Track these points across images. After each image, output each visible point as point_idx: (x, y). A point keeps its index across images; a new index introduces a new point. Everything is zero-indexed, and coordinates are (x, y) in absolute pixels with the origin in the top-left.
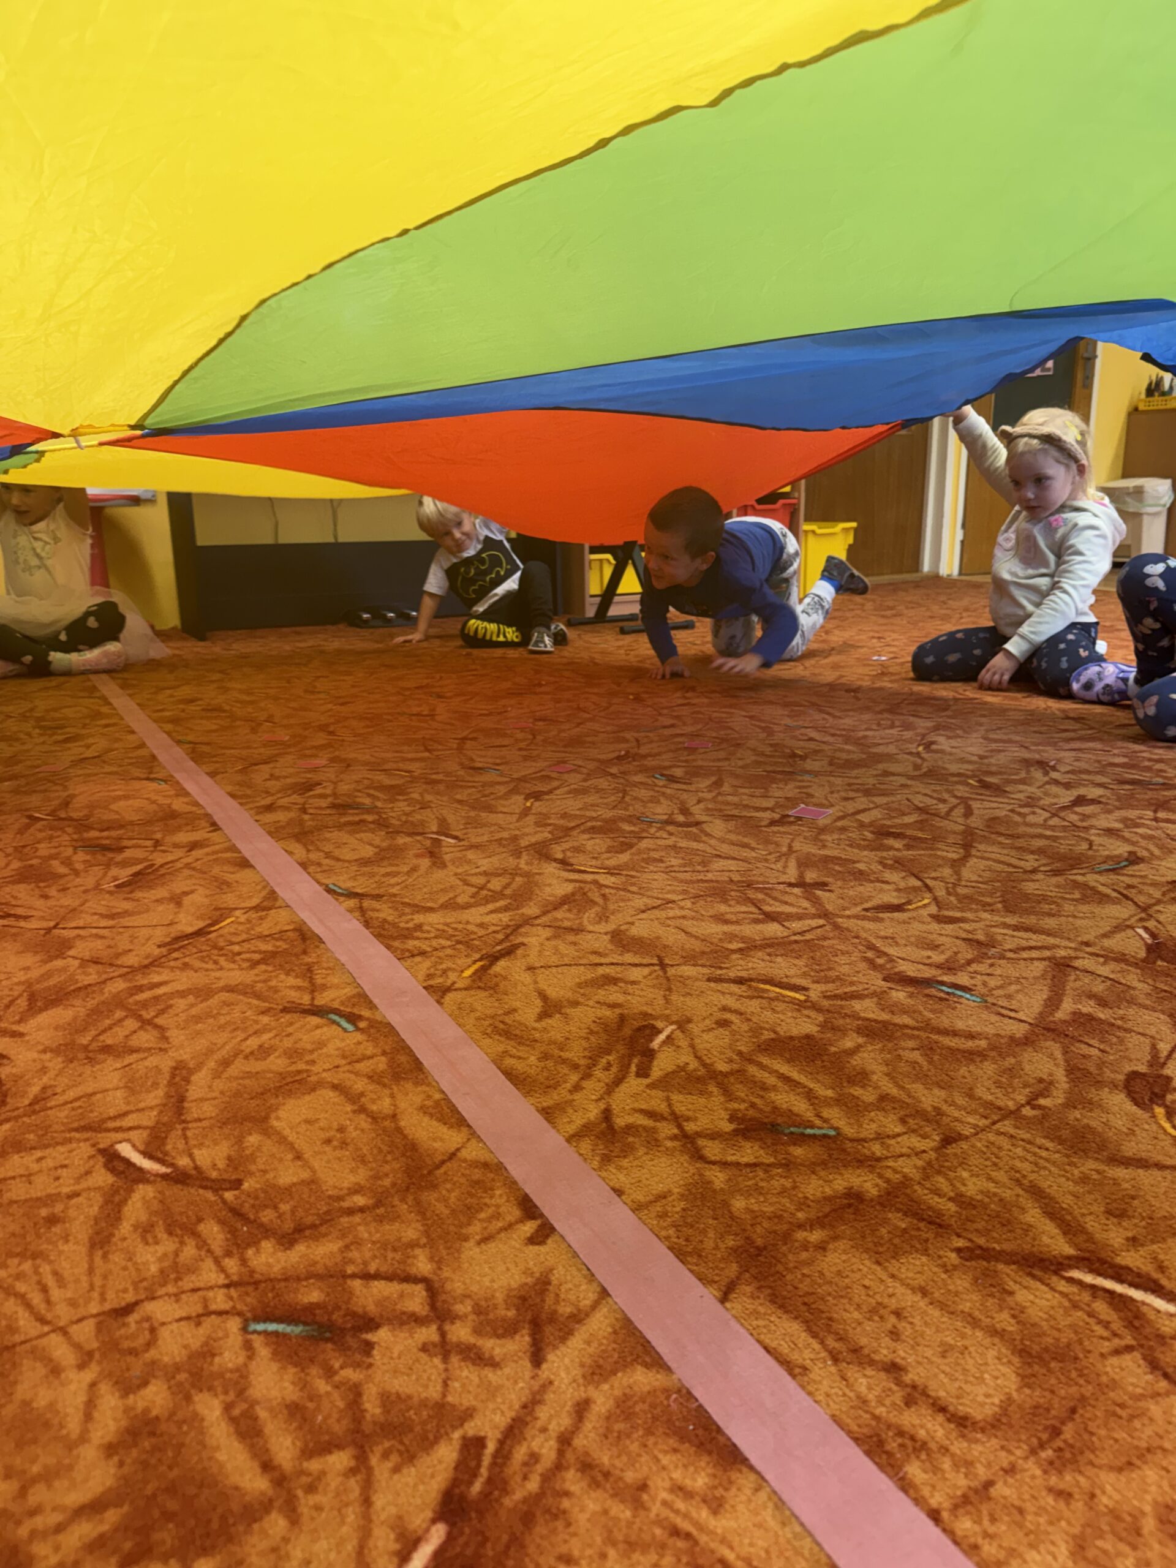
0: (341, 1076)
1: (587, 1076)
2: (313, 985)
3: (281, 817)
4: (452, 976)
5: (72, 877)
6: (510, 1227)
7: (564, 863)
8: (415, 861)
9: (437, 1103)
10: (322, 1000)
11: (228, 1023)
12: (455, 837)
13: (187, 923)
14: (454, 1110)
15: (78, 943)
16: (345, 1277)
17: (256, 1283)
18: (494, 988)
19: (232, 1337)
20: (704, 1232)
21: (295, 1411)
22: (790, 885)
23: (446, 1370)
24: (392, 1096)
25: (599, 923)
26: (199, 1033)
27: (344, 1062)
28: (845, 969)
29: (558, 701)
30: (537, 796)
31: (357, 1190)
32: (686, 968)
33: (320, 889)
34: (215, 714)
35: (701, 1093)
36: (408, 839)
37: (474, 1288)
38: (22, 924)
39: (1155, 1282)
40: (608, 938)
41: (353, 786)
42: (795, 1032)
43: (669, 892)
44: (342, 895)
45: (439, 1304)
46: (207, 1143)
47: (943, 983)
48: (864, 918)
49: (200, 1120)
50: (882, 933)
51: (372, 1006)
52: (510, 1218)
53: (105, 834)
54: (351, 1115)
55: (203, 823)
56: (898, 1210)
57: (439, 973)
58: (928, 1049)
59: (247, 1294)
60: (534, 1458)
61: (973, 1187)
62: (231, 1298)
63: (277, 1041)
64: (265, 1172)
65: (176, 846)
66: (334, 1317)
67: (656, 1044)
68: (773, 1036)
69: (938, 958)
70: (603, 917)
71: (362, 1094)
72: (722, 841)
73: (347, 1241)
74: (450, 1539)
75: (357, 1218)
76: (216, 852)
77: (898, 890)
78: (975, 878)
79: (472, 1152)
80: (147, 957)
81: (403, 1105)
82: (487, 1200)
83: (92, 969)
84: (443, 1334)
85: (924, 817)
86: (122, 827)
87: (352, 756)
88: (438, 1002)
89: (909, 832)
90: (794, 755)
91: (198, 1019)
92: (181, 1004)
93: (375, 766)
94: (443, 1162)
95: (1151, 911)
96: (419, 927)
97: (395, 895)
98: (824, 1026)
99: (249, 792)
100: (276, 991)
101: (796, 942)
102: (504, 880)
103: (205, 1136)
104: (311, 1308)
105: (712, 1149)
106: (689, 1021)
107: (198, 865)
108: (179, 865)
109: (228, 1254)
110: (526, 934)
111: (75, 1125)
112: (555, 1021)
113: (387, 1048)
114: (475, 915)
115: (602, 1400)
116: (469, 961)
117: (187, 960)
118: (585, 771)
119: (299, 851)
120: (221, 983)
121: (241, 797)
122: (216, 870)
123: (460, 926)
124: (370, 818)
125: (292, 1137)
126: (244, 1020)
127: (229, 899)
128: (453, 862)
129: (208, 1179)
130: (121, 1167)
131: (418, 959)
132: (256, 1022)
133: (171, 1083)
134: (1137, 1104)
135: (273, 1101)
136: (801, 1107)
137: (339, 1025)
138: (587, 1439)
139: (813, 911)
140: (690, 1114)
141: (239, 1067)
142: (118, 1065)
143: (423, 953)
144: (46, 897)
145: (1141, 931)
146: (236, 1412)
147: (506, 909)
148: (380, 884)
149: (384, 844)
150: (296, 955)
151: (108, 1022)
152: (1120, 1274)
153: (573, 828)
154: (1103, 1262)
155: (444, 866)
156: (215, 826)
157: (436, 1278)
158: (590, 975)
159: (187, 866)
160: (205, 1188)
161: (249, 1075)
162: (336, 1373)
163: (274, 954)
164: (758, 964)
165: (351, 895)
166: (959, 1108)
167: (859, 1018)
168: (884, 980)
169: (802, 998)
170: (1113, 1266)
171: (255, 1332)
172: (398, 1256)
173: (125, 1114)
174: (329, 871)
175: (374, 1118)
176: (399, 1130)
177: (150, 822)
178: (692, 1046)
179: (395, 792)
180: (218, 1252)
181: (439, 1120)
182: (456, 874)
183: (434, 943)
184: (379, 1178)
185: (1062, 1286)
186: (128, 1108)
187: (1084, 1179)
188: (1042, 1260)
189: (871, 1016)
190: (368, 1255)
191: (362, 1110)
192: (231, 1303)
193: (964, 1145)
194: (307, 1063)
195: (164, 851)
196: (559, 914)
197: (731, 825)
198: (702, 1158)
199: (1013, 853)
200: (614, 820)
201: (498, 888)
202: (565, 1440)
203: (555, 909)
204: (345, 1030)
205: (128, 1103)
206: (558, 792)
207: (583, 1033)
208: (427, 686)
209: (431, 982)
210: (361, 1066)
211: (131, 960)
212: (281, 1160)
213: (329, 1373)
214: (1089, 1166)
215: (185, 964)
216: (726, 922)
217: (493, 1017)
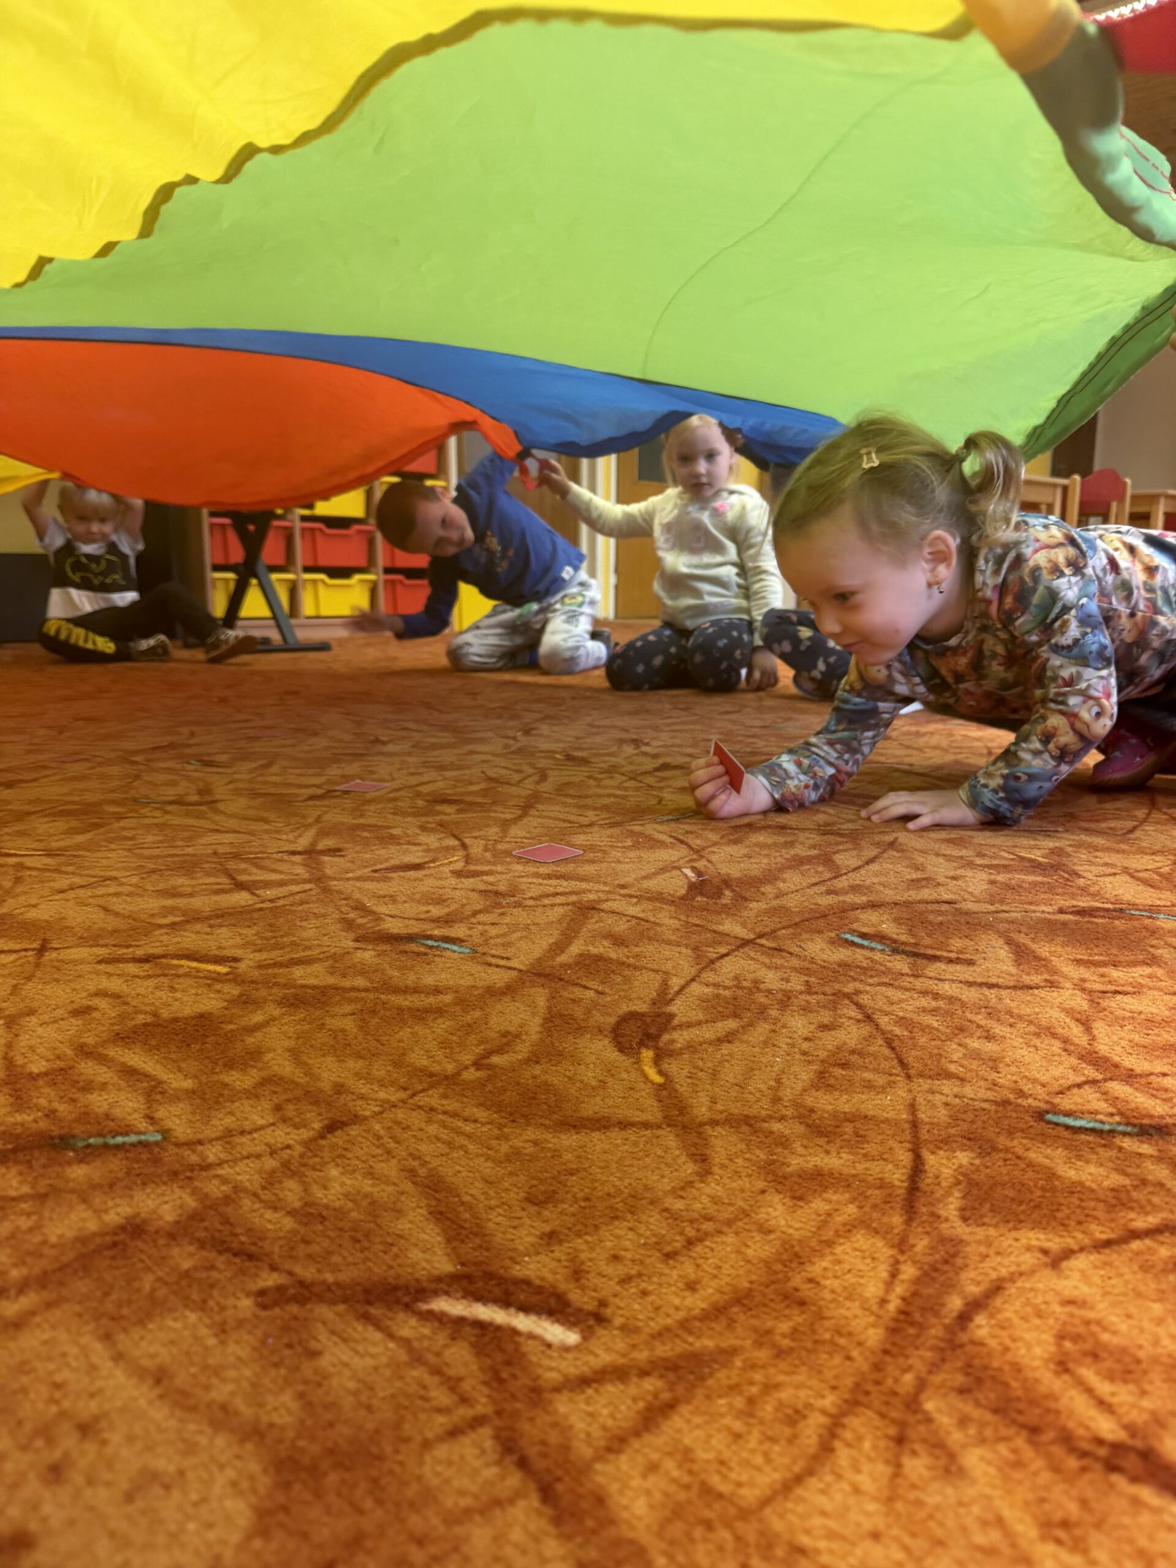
22: (294, 853)
28: (309, 933)
32: (74, 950)
39: (560, 1297)
42: (188, 1012)
43: (116, 869)
47: (430, 937)
48: (367, 879)
50: (381, 893)
56: (194, 1241)
58: (369, 1013)
61: (335, 1189)
68: (148, 1020)
69: (436, 911)
72: (234, 817)
77: (426, 850)
78: (522, 834)
85: (492, 785)
89: (469, 799)
90: (376, 741)
95: (705, 853)
98: (234, 1001)
101: (261, 909)
118: (101, 760)
134: (621, 1051)
136: (128, 1107)
145: (687, 871)
166: (373, 1081)
167: (292, 986)
168: (355, 940)
169: (225, 971)
185: (409, 1327)
187: (513, 1156)
188: (394, 1289)
189: (312, 982)
193: (354, 1131)
197: (256, 802)
199: (575, 810)
200: (99, 804)
206: (46, 780)
214: (525, 1137)
216: (175, 895)
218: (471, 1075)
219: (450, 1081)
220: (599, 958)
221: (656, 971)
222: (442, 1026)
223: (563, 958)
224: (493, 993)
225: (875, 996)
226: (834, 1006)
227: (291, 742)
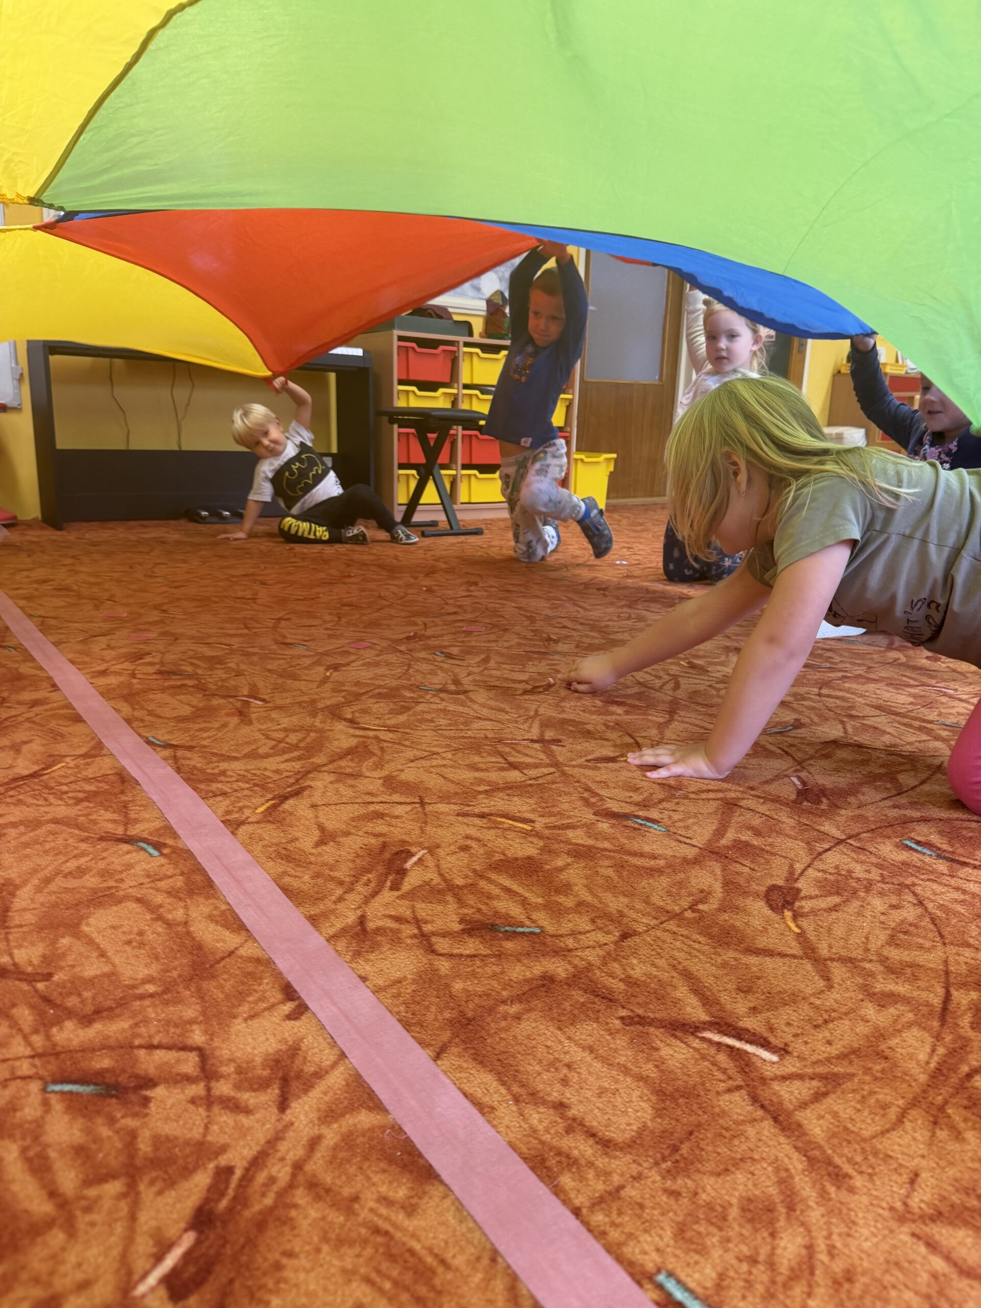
0: (144, 891)
1: (350, 890)
2: (127, 818)
3: (113, 680)
4: (247, 812)
6: (272, 1007)
7: (352, 721)
8: (226, 719)
9: (223, 913)
10: (134, 831)
11: (53, 849)
12: (263, 700)
13: (24, 767)
14: (236, 918)
16: (132, 1047)
17: (57, 1055)
18: (282, 822)
19: (33, 1096)
20: (427, 1008)
21: (81, 1152)
22: (533, 741)
23: (208, 1117)
24: (186, 908)
25: (375, 770)
26: (27, 856)
27: (147, 880)
28: (566, 806)
29: (363, 590)
30: (336, 667)
31: (149, 980)
32: (440, 805)
33: (141, 741)
34: (64, 593)
35: (440, 902)
36: (222, 701)
37: (238, 1054)
39: (765, 1039)
40: (381, 782)
41: (179, 656)
42: (520, 854)
43: (435, 746)
44: (159, 746)
45: (207, 1067)
46: (25, 944)
47: (638, 817)
48: (586, 767)
49: (21, 926)
50: (598, 779)
51: (175, 836)
52: (272, 1000)
54: (148, 922)
55: (45, 684)
56: (581, 989)
57: (236, 809)
58: (620, 867)
59: (49, 1062)
60: (272, 1180)
61: (639, 970)
62: (34, 1066)
63: (92, 864)
64: (73, 966)
65: (20, 703)
66: (120, 1079)
67: (408, 865)
68: (502, 857)
69: (637, 798)
70: (379, 766)
71: (160, 906)
72: (483, 705)
73: (138, 1019)
74: (198, 1243)
75: (147, 1002)
76: (54, 709)
77: (615, 746)
78: (674, 737)
79: (248, 950)
81: (194, 914)
82: (256, 987)
84: (209, 1089)
85: (643, 689)
87: (180, 631)
88: (233, 833)
89: (629, 702)
90: (549, 639)
91: (26, 845)
92: (12, 832)
93: (201, 640)
94: (223, 959)
95: (805, 764)
96: (223, 773)
97: (205, 747)
98: (542, 850)
99: (87, 659)
100: (95, 824)
101: (531, 785)
102: (300, 735)
103: (24, 939)
104: (101, 1073)
105: (442, 945)
106: (438, 846)
107: (37, 719)
108: (20, 719)
109: (36, 1031)
110: (314, 779)
112: (329, 848)
113: (186, 871)
114: (272, 763)
115: (331, 1135)
116: (263, 800)
117: (21, 797)
118: (378, 647)
119: (126, 709)
120: (49, 816)
121: (80, 664)
122: (53, 724)
123: (258, 772)
124: (190, 683)
125: (99, 940)
126: (66, 846)
127: (62, 748)
128: (258, 720)
129: (23, 973)
131: (220, 798)
132: (76, 848)
134: (772, 908)
135: (85, 911)
136: (516, 911)
137: (145, 850)
138: (317, 1165)
139: (548, 761)
140: (429, 918)
141: (58, 883)
143: (224, 794)
145: (795, 780)
146: (31, 1153)
147: (299, 758)
148: (193, 738)
149: (201, 705)
150: (115, 795)
152: (739, 1034)
153: (363, 694)
154: (729, 1025)
155: (250, 723)
156: (55, 687)
157: (207, 1047)
158: (362, 811)
159: (28, 720)
160: (20, 980)
161: (67, 890)
162: (118, 1121)
163: (96, 794)
164: (499, 803)
165: (167, 746)
166: (638, 911)
167: (571, 844)
168: (594, 814)
169: (529, 828)
170: (735, 1028)
171: (53, 1092)
172: (178, 1031)
174: (151, 726)
175: (169, 924)
176: (189, 933)
178: (438, 866)
179: (215, 662)
180: (27, 1029)
181: (223, 926)
182: (260, 730)
183: (235, 786)
184: (169, 971)
185: (696, 1043)
187: (725, 965)
188: (684, 1025)
189: (580, 842)
190: (153, 1030)
191: (160, 918)
192: (34, 1070)
193: (637, 939)
194: (117, 881)
195: (9, 707)
196: (343, 763)
197: (492, 693)
198: (433, 952)
199: (706, 718)
200: (397, 689)
201: (295, 742)
202: (298, 1167)
203: (340, 759)
204: (151, 855)
206: (354, 664)
207: (350, 857)
208: (252, 574)
209: (228, 817)
210: (162, 884)
212: (88, 957)
213: (112, 1121)
214: (729, 955)
215: (20, 801)
216: (478, 769)
217: (277, 845)
218: (689, 914)
219: (678, 916)
220: (747, 844)
221: (785, 857)
222: (664, 881)
223: (724, 842)
224: (688, 863)
225: (926, 888)
226: (899, 893)
227: (492, 637)
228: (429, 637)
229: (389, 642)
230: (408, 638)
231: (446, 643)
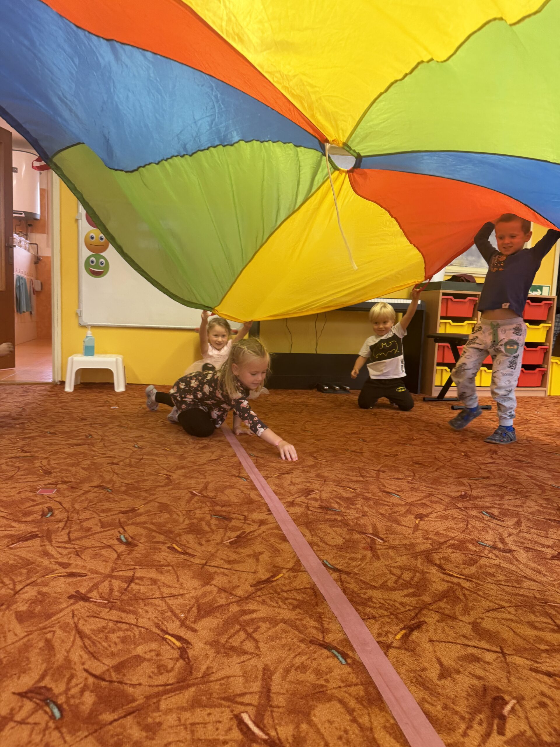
0: (343, 694)
1: (469, 727)
2: (323, 627)
4: (391, 637)
5: (210, 534)
7: (441, 567)
8: (364, 552)
9: (392, 726)
10: (328, 639)
11: (286, 644)
12: (382, 539)
13: (262, 573)
14: (402, 734)
15: (216, 576)
18: (413, 650)
24: (369, 715)
25: (465, 615)
27: (342, 685)
29: (424, 452)
30: (421, 517)
32: (515, 657)
33: (320, 562)
36: (359, 536)
38: (192, 560)
40: (470, 627)
41: (329, 495)
43: (501, 600)
44: (331, 568)
46: (283, 724)
51: (353, 650)
53: (223, 508)
54: (349, 723)
55: (264, 509)
57: (384, 633)
63: (309, 662)
65: (254, 521)
67: (506, 712)
70: (466, 612)
71: (354, 710)
76: (271, 529)
80: (246, 592)
81: (375, 724)
83: (223, 595)
86: (230, 505)
87: (326, 474)
88: (385, 654)
91: (272, 638)
92: (264, 626)
93: (338, 483)
96: (370, 599)
97: (356, 574)
100: (306, 628)
102: (410, 574)
103: (282, 718)
106: (523, 699)
107: (264, 536)
108: (256, 534)
110: (426, 615)
111: (223, 696)
113: (363, 682)
114: (398, 596)
117: (264, 597)
118: (444, 503)
119: (308, 535)
120: (280, 617)
121: (279, 494)
122: (272, 540)
123: (391, 603)
124: (339, 518)
125: (322, 730)
126: (293, 644)
127: (279, 561)
128: (383, 556)
130: (245, 730)
131: (372, 621)
132: (299, 647)
133: (263, 679)
135: (311, 703)
137: (337, 657)
141: (293, 675)
142: (239, 661)
143: (374, 618)
144: (200, 544)
147: (413, 595)
148: (348, 564)
149: (348, 537)
150: (313, 606)
151: (232, 631)
153: (443, 543)
155: (378, 558)
156: (269, 511)
158: (464, 653)
159: (260, 535)
161: (299, 682)
163: (303, 603)
165: (335, 570)
173: (244, 694)
174: (323, 551)
175: (361, 727)
176: (374, 739)
177: (241, 505)
178: (527, 718)
179: (349, 502)
181: (394, 738)
182: (385, 565)
183: (379, 612)
186: (246, 690)
191: (354, 720)
194: (325, 681)
195: (249, 524)
196: (442, 604)
197: (530, 555)
200: (463, 541)
201: (408, 579)
203: (440, 600)
204: (341, 663)
205: (245, 687)
206: (431, 516)
207: (464, 694)
208: (357, 433)
209: (381, 639)
210: (352, 690)
211: (240, 592)
215: (264, 600)
216: (536, 628)
217: (415, 671)
227: (518, 502)
228: (476, 498)
229: (450, 499)
230: (461, 496)
231: (489, 505)
